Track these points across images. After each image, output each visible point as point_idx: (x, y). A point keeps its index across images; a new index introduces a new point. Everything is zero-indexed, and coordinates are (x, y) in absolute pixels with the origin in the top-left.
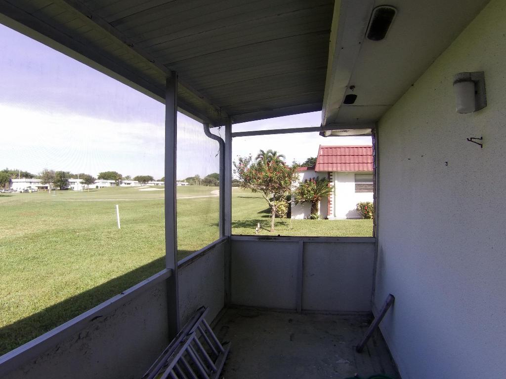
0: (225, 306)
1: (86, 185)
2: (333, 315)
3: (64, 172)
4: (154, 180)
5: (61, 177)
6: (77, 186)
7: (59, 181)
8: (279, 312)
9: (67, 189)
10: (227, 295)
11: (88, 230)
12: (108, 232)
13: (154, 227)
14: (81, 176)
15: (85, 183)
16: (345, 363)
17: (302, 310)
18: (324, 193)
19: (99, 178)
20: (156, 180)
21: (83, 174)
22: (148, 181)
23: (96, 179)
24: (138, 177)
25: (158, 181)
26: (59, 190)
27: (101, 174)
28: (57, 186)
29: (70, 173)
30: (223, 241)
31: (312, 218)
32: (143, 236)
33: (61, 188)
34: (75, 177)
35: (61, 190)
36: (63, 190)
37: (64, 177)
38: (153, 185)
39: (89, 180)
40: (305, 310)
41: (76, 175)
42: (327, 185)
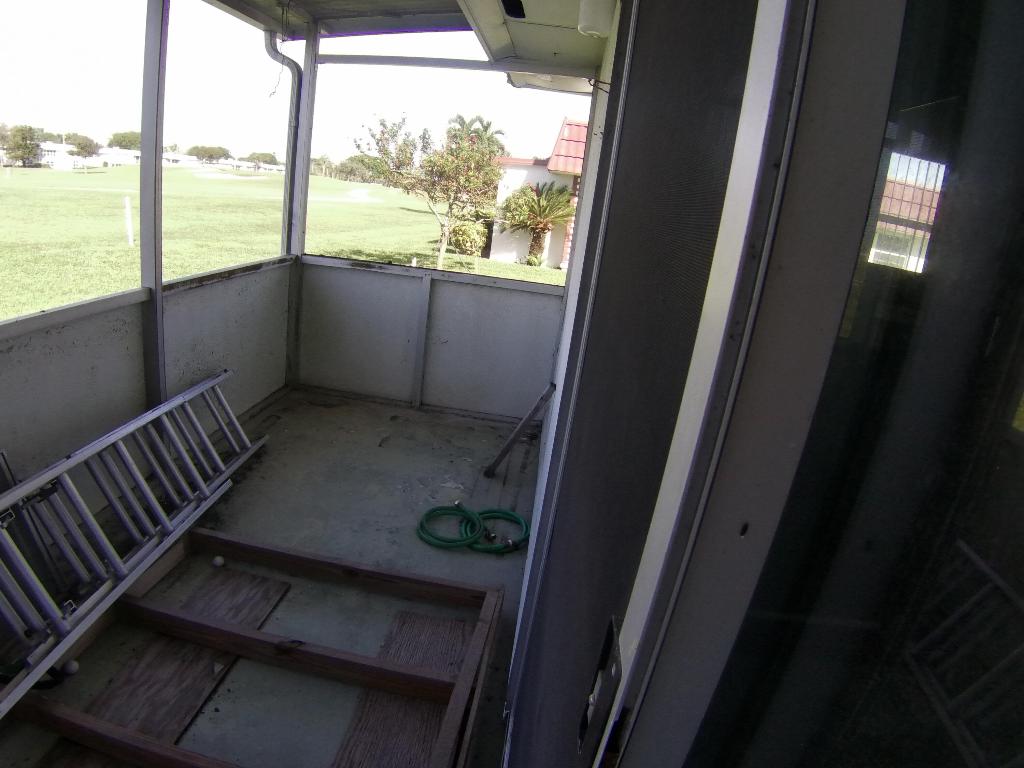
0: (286, 385)
1: (79, 159)
2: (475, 418)
3: (31, 129)
4: (231, 157)
5: (24, 139)
6: (58, 157)
7: (19, 147)
8: (382, 404)
9: (38, 166)
10: (292, 364)
11: (67, 247)
12: (108, 252)
13: (205, 249)
14: (71, 139)
15: (78, 154)
16: (456, 488)
17: (422, 404)
18: (559, 217)
19: (110, 145)
20: (237, 157)
21: (75, 135)
22: (218, 158)
23: (102, 147)
24: (196, 148)
25: (241, 159)
26: (19, 166)
27: (115, 135)
28: (16, 158)
29: (45, 131)
30: (281, 261)
31: (529, 263)
32: (179, 263)
33: (24, 162)
34: (58, 139)
35: (24, 166)
36: (29, 167)
37: (32, 139)
38: (230, 168)
39: (86, 148)
40: (428, 405)
41: (60, 136)
42: (569, 201)
